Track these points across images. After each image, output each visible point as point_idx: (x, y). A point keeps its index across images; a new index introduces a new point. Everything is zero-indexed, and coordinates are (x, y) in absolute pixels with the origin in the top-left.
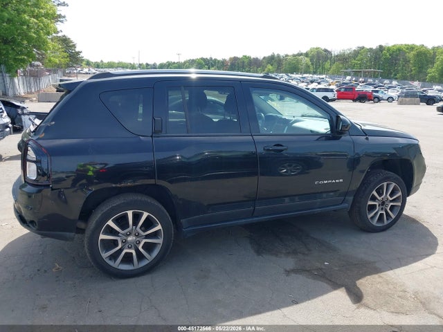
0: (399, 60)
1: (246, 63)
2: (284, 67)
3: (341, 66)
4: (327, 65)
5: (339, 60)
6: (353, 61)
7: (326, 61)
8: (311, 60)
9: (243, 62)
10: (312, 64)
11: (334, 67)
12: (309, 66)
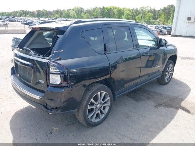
0: (111, 13)
1: (45, 13)
2: (64, 15)
3: (88, 15)
4: (82, 15)
5: (87, 12)
6: (94, 13)
7: (82, 13)
8: (75, 12)
9: (44, 13)
10: (76, 14)
11: (85, 15)
12: (75, 15)
